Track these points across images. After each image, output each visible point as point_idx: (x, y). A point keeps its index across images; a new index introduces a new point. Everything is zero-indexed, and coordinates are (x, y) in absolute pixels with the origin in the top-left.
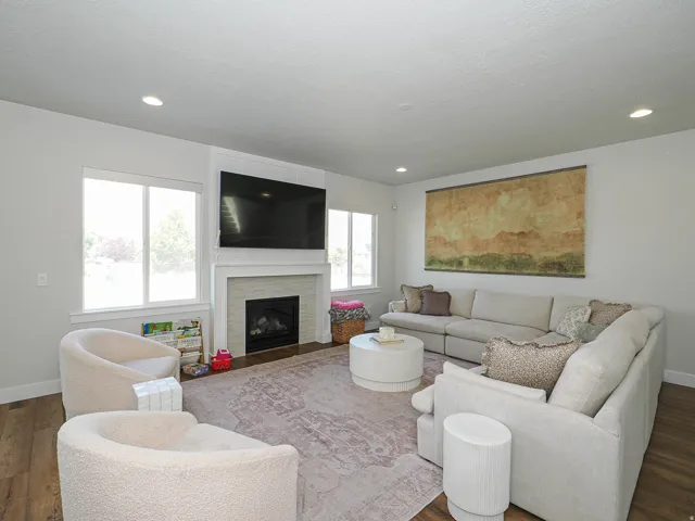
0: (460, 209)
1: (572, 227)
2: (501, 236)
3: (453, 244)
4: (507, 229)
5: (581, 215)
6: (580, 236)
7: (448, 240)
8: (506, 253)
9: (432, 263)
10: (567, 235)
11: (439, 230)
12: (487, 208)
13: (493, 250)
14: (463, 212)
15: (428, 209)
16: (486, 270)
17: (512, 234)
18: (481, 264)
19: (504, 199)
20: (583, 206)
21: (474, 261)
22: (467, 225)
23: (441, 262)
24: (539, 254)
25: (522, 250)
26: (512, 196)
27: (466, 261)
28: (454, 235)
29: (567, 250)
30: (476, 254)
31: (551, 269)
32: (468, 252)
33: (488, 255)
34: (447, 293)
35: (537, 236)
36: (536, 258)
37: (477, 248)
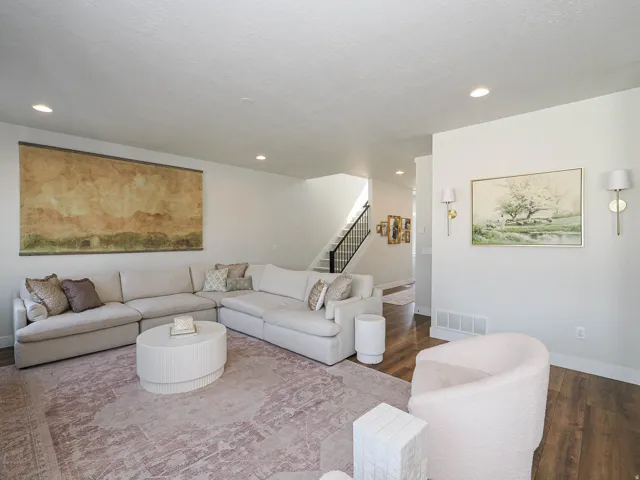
0: (84, 180)
1: (194, 214)
2: (137, 215)
3: (74, 221)
4: (143, 210)
5: (200, 205)
6: (199, 221)
7: (65, 215)
8: (144, 232)
10: (192, 219)
11: (48, 198)
12: (122, 186)
13: (129, 228)
14: (88, 183)
16: (123, 250)
17: (149, 215)
18: (116, 244)
19: (139, 180)
20: (201, 199)
21: (106, 241)
22: (95, 199)
23: (53, 243)
24: (173, 234)
25: (158, 230)
26: (147, 180)
27: (95, 242)
29: (192, 230)
30: (109, 233)
31: (182, 245)
32: (98, 230)
33: (124, 234)
34: (86, 280)
35: (170, 218)
36: (170, 237)
37: (109, 226)
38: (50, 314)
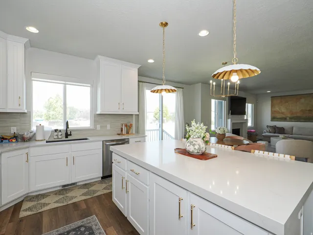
2: (302, 111)
3: (282, 113)
4: (304, 109)
7: (280, 112)
9: (273, 119)
11: (277, 109)
13: (299, 115)
14: (286, 103)
15: (272, 102)
17: (306, 110)
19: (303, 100)
21: (291, 118)
22: (288, 107)
23: (278, 119)
25: (310, 115)
26: (306, 99)
27: (288, 118)
28: (283, 110)
30: (292, 116)
32: (289, 115)
37: (292, 114)
38: (270, 133)
